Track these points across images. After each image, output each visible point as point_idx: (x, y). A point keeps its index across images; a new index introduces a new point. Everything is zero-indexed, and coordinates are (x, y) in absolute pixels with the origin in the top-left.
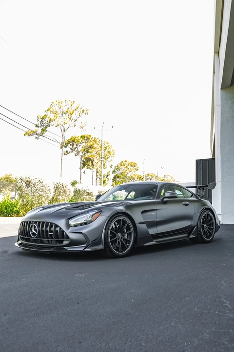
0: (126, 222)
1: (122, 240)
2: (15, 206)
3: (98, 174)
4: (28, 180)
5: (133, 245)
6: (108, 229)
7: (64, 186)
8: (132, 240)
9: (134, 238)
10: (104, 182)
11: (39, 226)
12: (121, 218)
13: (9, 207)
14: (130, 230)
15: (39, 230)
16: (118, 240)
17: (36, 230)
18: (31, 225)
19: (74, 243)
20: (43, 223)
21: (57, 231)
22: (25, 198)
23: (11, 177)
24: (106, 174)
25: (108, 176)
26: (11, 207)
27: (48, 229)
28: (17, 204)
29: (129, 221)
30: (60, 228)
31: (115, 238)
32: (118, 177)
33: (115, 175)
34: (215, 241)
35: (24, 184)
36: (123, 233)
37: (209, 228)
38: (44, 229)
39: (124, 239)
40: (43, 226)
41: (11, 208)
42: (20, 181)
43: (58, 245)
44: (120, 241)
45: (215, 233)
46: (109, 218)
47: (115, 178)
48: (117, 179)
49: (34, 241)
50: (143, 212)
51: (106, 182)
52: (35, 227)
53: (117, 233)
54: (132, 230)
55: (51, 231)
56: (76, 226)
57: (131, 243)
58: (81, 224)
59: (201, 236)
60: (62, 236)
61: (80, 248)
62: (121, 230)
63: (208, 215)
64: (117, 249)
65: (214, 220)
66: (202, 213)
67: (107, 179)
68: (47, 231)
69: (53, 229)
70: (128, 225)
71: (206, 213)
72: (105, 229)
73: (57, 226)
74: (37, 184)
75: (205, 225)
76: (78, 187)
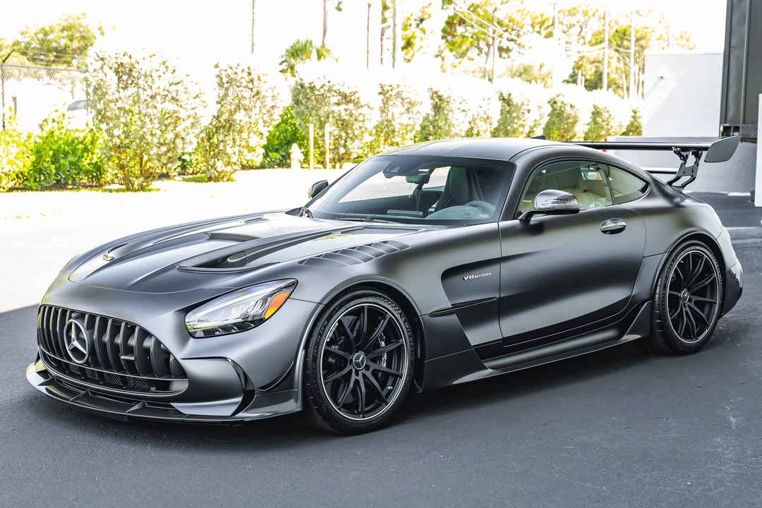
0: (383, 315)
1: (369, 374)
2: (86, 150)
3: (388, 14)
4: (126, 60)
5: (409, 388)
6: (318, 344)
7: (254, 75)
8: (405, 372)
9: (411, 364)
10: (408, 44)
11: (90, 326)
12: (366, 303)
13: (66, 154)
14: (398, 337)
15: (92, 342)
16: (354, 377)
17: (82, 341)
18: (67, 322)
19: (203, 391)
20: (104, 320)
21: (148, 350)
22: (116, 126)
23: (83, 22)
24: (418, 15)
25: (422, 20)
26: (74, 152)
27: (119, 340)
28: (92, 143)
29: (392, 311)
30: (158, 342)
31: (345, 372)
32: (462, 22)
33: (451, 13)
34: (717, 343)
35: (112, 79)
36: (372, 350)
37: (696, 303)
38: (106, 338)
39: (375, 373)
40: (102, 331)
41: (71, 158)
42: (99, 64)
43: (153, 394)
44: (360, 378)
45: (719, 316)
46: (321, 307)
47: (450, 24)
48: (460, 30)
49: (81, 374)
50: (448, 274)
51: (417, 43)
52: (78, 330)
53: (351, 353)
54: (405, 340)
55: (129, 350)
56: (209, 333)
57: (402, 383)
58: (227, 330)
59: (667, 335)
60: (163, 366)
61: (223, 409)
62: (366, 341)
63: (697, 257)
64: (351, 407)
65: (717, 275)
66: (672, 252)
67: (419, 34)
68: (116, 348)
69: (133, 342)
70: (391, 324)
71: (690, 251)
72: (306, 347)
73: (145, 334)
74: (155, 75)
75: (684, 294)
76: (309, 71)
